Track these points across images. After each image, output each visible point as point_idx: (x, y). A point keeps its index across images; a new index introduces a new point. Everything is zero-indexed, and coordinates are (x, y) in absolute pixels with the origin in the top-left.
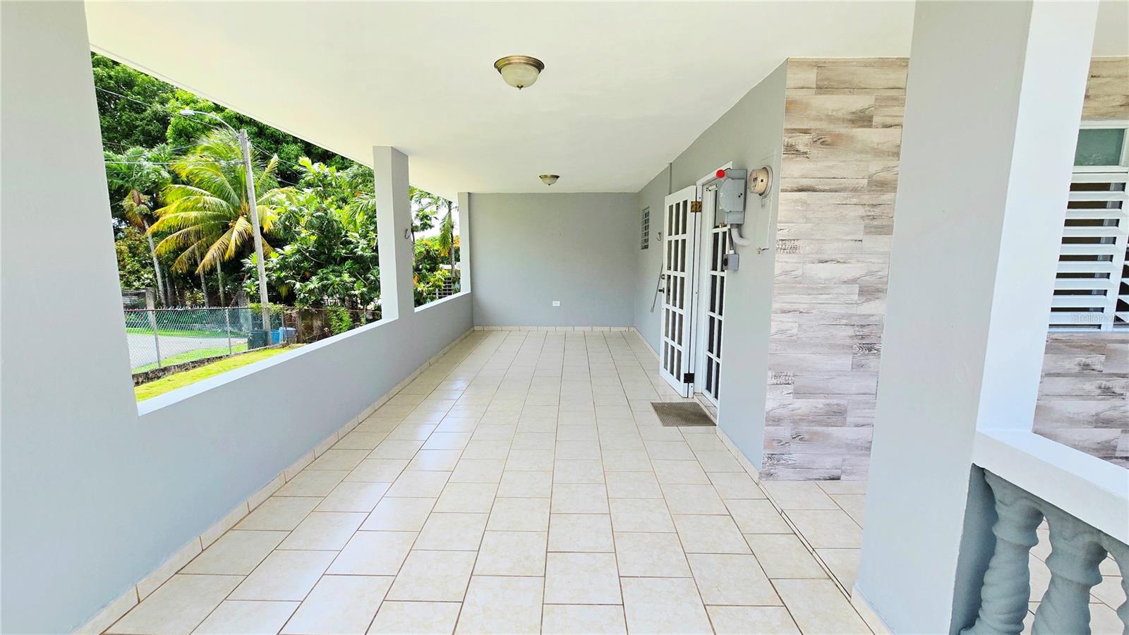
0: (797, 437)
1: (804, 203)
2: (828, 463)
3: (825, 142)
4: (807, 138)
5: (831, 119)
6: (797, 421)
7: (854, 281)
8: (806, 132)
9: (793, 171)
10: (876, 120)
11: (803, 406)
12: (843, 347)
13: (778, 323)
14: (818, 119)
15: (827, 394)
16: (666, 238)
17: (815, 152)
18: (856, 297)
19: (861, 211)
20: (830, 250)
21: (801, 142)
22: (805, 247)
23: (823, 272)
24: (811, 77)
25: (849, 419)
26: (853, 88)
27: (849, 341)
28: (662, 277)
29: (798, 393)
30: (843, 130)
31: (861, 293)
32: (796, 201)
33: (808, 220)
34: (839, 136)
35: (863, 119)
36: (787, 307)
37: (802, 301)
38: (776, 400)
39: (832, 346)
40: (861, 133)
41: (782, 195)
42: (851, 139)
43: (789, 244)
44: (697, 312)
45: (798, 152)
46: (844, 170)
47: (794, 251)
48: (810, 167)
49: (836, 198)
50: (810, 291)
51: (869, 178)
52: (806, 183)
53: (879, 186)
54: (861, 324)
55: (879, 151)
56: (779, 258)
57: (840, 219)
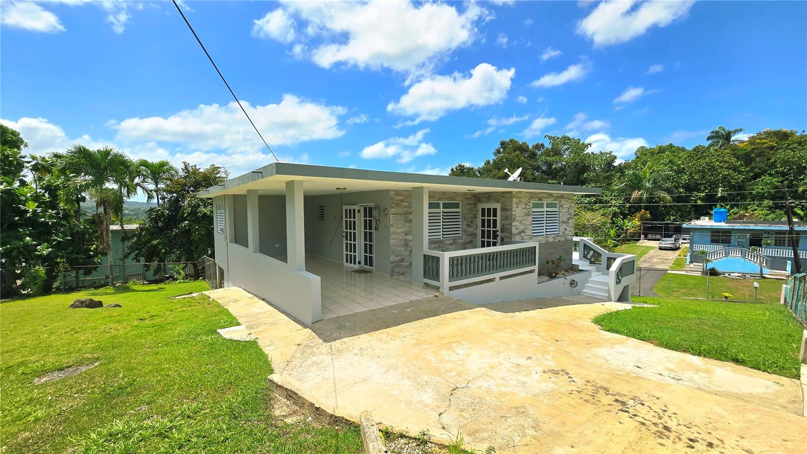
0: (396, 266)
2: (402, 271)
3: (398, 205)
4: (394, 204)
5: (398, 201)
6: (396, 262)
7: (403, 232)
9: (392, 210)
10: (405, 201)
11: (397, 259)
12: (403, 246)
13: (392, 241)
14: (396, 201)
15: (402, 256)
16: (344, 219)
17: (395, 207)
18: (404, 235)
19: (403, 218)
20: (399, 226)
21: (393, 205)
22: (395, 226)
23: (398, 230)
24: (394, 193)
25: (405, 261)
26: (402, 195)
27: (404, 244)
28: (344, 232)
29: (396, 256)
32: (394, 217)
33: (395, 220)
34: (399, 204)
35: (402, 201)
36: (393, 238)
37: (395, 236)
38: (392, 258)
39: (401, 246)
40: (403, 203)
41: (391, 216)
42: (401, 205)
44: (360, 243)
45: (393, 207)
46: (401, 210)
47: (393, 226)
48: (395, 210)
49: (399, 216)
50: (396, 234)
51: (405, 212)
52: (394, 213)
53: (406, 213)
54: (406, 240)
55: (406, 207)
56: (391, 228)
57: (401, 220)
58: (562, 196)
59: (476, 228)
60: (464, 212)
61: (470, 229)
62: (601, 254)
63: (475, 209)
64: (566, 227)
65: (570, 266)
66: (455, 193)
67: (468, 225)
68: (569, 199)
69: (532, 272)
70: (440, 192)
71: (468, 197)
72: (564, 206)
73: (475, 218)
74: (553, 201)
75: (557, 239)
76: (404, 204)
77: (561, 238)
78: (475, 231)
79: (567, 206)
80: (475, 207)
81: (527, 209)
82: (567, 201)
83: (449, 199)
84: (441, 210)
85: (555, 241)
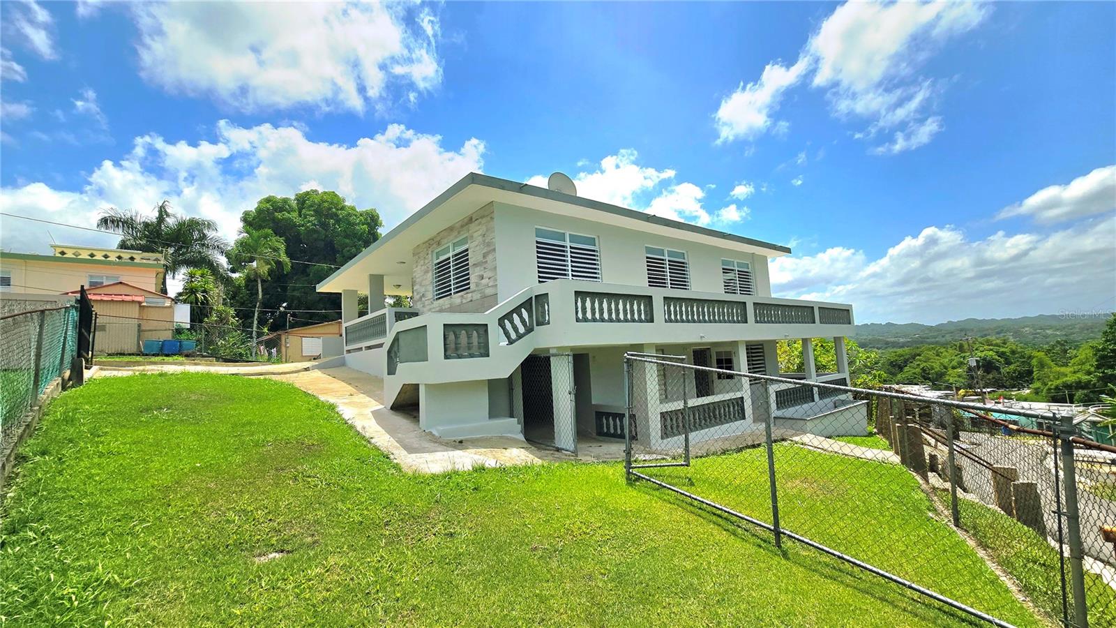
64: (482, 273)
68: (482, 217)
75: (466, 299)
77: (474, 294)
79: (479, 233)
82: (479, 224)
85: (464, 301)
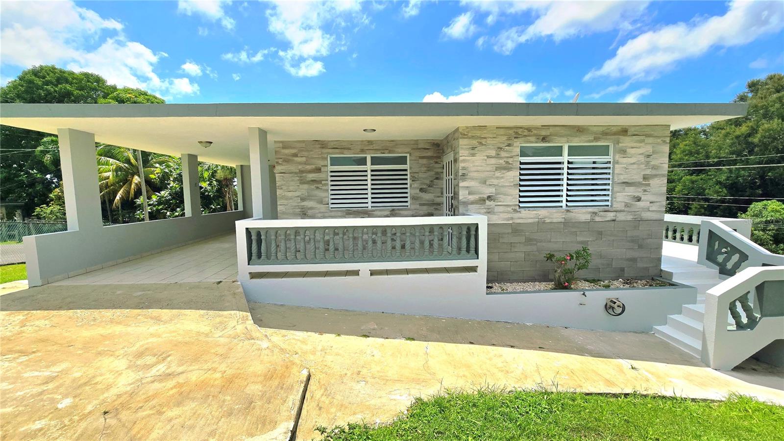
1: (283, 176)
3: (287, 161)
4: (281, 160)
5: (286, 155)
7: (298, 196)
8: (281, 158)
9: (279, 168)
10: (299, 155)
12: (298, 214)
14: (283, 155)
17: (284, 163)
18: (299, 201)
19: (298, 178)
20: (291, 188)
22: (284, 188)
23: (290, 194)
24: (280, 144)
26: (294, 148)
27: (300, 213)
30: (291, 158)
31: (301, 199)
32: (280, 176)
33: (284, 181)
35: (296, 155)
36: (282, 204)
37: (285, 202)
39: (294, 214)
40: (296, 159)
41: (277, 174)
42: (293, 160)
43: (280, 187)
45: (280, 164)
46: (293, 168)
47: (282, 188)
48: (283, 167)
49: (291, 175)
50: (286, 199)
51: (299, 170)
52: (283, 171)
53: (301, 172)
54: (303, 208)
55: (300, 163)
56: (278, 190)
57: (293, 180)
58: (624, 131)
59: (440, 194)
60: (414, 171)
61: (427, 197)
62: (747, 256)
63: (437, 165)
64: (637, 194)
65: (652, 272)
66: (392, 141)
67: (421, 190)
68: (647, 135)
69: (473, 269)
70: (362, 141)
71: (420, 146)
72: (630, 151)
73: (437, 178)
74: (592, 141)
75: (604, 216)
76: (298, 159)
77: (624, 214)
78: (438, 200)
79: (640, 150)
80: (436, 163)
81: (501, 158)
82: (640, 141)
83: (383, 150)
84: (369, 167)
